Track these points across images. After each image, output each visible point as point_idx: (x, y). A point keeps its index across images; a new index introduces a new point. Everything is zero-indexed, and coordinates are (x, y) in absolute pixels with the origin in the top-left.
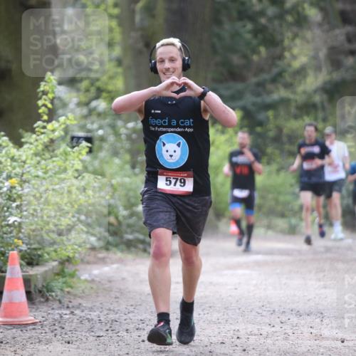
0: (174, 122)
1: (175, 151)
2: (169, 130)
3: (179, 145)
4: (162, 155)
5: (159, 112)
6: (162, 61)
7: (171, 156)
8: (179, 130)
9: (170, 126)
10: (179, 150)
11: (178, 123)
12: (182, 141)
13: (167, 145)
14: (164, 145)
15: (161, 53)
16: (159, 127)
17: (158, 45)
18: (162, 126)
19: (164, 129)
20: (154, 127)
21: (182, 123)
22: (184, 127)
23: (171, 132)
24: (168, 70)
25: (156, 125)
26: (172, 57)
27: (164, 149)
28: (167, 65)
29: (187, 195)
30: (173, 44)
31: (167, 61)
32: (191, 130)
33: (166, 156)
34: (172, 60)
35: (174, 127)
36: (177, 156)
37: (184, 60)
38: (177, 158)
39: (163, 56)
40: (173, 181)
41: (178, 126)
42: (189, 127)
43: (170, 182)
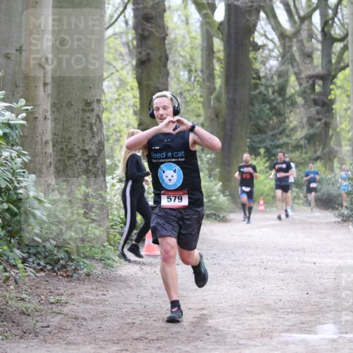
0: (170, 154)
2: (167, 160)
3: (175, 171)
4: (163, 180)
5: (158, 148)
6: (158, 109)
7: (170, 180)
8: (174, 160)
9: (167, 157)
10: (175, 175)
11: (172, 155)
12: (177, 168)
13: (166, 172)
14: (164, 172)
15: (157, 103)
16: (159, 159)
17: (154, 97)
18: (163, 159)
19: (163, 161)
20: (155, 159)
21: (176, 155)
22: (178, 158)
23: (170, 162)
24: (162, 115)
25: (157, 158)
26: (165, 106)
27: (164, 175)
28: (161, 112)
29: (184, 208)
30: (165, 96)
31: (161, 109)
32: (183, 159)
33: (166, 180)
34: (165, 108)
35: (170, 158)
36: (174, 179)
37: (174, 107)
38: (175, 181)
39: (159, 106)
40: (173, 199)
41: (173, 157)
42: (181, 157)
43: (171, 199)
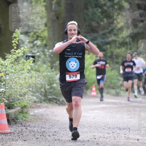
0: (75, 53)
1: (74, 65)
2: (73, 56)
3: (76, 62)
4: (69, 66)
6: (71, 30)
7: (73, 66)
8: (77, 56)
10: (76, 64)
13: (71, 62)
14: (70, 62)
15: (70, 27)
16: (69, 56)
18: (71, 56)
20: (67, 56)
22: (79, 56)
23: (73, 57)
24: (73, 34)
25: (68, 55)
26: (75, 29)
27: (70, 64)
28: (73, 32)
30: (75, 24)
31: (73, 30)
33: (71, 66)
34: (75, 30)
39: (72, 28)
40: (72, 76)
41: (77, 55)
42: (80, 56)
43: (71, 77)
